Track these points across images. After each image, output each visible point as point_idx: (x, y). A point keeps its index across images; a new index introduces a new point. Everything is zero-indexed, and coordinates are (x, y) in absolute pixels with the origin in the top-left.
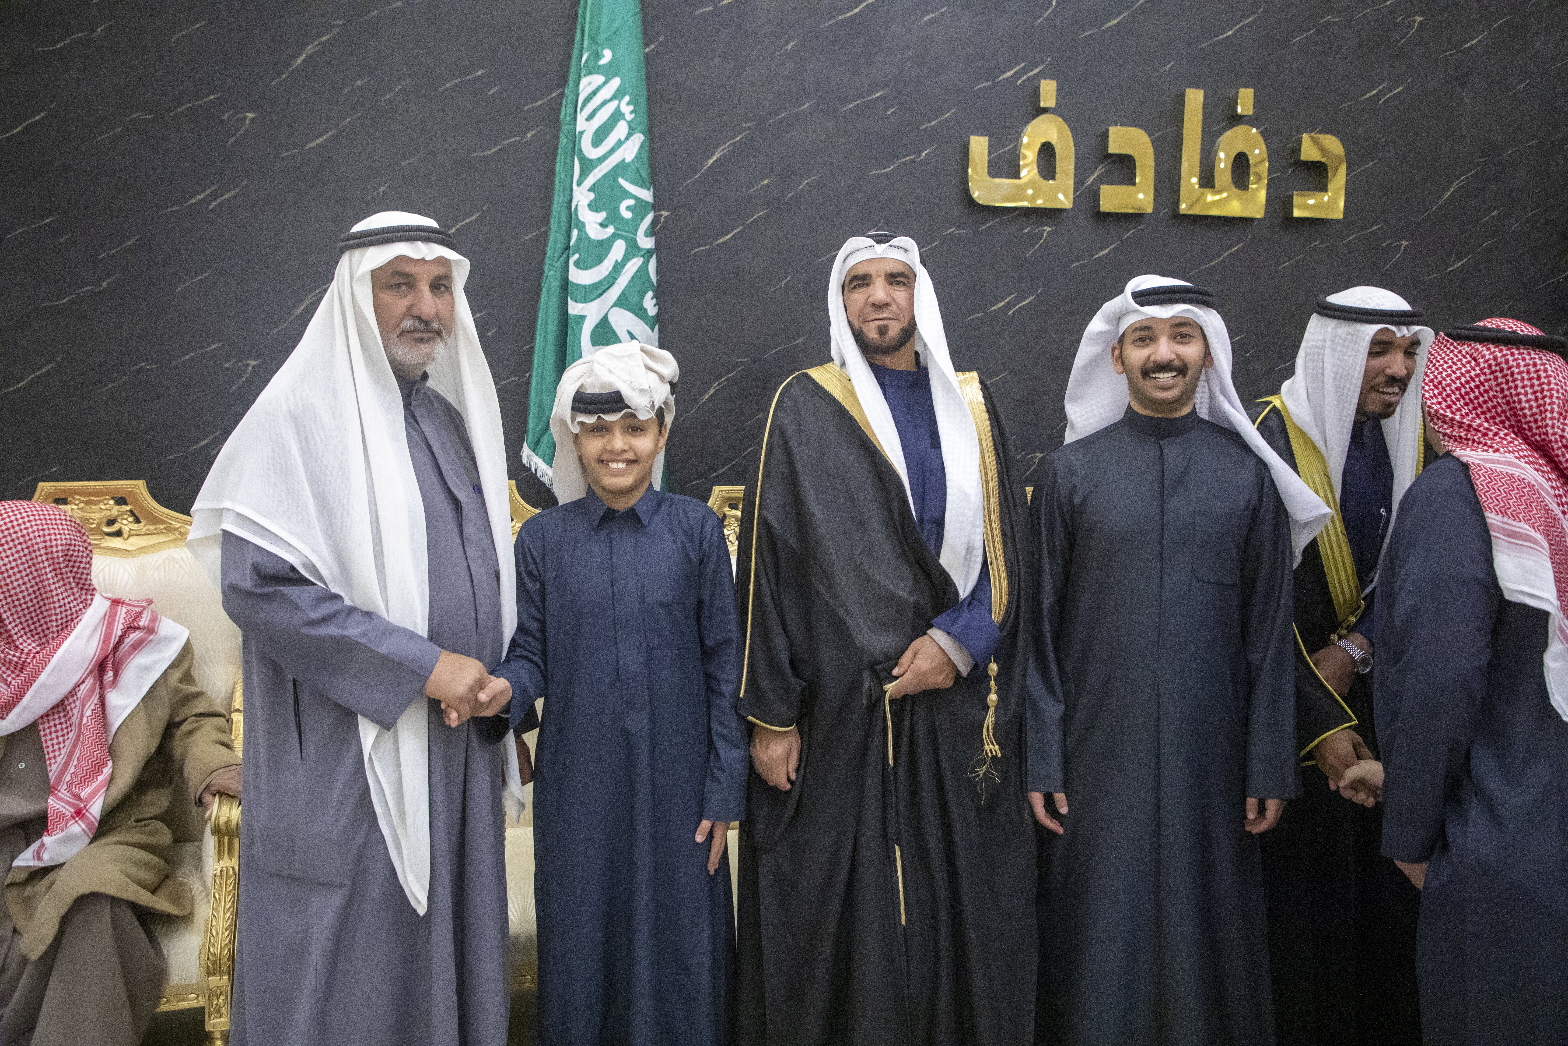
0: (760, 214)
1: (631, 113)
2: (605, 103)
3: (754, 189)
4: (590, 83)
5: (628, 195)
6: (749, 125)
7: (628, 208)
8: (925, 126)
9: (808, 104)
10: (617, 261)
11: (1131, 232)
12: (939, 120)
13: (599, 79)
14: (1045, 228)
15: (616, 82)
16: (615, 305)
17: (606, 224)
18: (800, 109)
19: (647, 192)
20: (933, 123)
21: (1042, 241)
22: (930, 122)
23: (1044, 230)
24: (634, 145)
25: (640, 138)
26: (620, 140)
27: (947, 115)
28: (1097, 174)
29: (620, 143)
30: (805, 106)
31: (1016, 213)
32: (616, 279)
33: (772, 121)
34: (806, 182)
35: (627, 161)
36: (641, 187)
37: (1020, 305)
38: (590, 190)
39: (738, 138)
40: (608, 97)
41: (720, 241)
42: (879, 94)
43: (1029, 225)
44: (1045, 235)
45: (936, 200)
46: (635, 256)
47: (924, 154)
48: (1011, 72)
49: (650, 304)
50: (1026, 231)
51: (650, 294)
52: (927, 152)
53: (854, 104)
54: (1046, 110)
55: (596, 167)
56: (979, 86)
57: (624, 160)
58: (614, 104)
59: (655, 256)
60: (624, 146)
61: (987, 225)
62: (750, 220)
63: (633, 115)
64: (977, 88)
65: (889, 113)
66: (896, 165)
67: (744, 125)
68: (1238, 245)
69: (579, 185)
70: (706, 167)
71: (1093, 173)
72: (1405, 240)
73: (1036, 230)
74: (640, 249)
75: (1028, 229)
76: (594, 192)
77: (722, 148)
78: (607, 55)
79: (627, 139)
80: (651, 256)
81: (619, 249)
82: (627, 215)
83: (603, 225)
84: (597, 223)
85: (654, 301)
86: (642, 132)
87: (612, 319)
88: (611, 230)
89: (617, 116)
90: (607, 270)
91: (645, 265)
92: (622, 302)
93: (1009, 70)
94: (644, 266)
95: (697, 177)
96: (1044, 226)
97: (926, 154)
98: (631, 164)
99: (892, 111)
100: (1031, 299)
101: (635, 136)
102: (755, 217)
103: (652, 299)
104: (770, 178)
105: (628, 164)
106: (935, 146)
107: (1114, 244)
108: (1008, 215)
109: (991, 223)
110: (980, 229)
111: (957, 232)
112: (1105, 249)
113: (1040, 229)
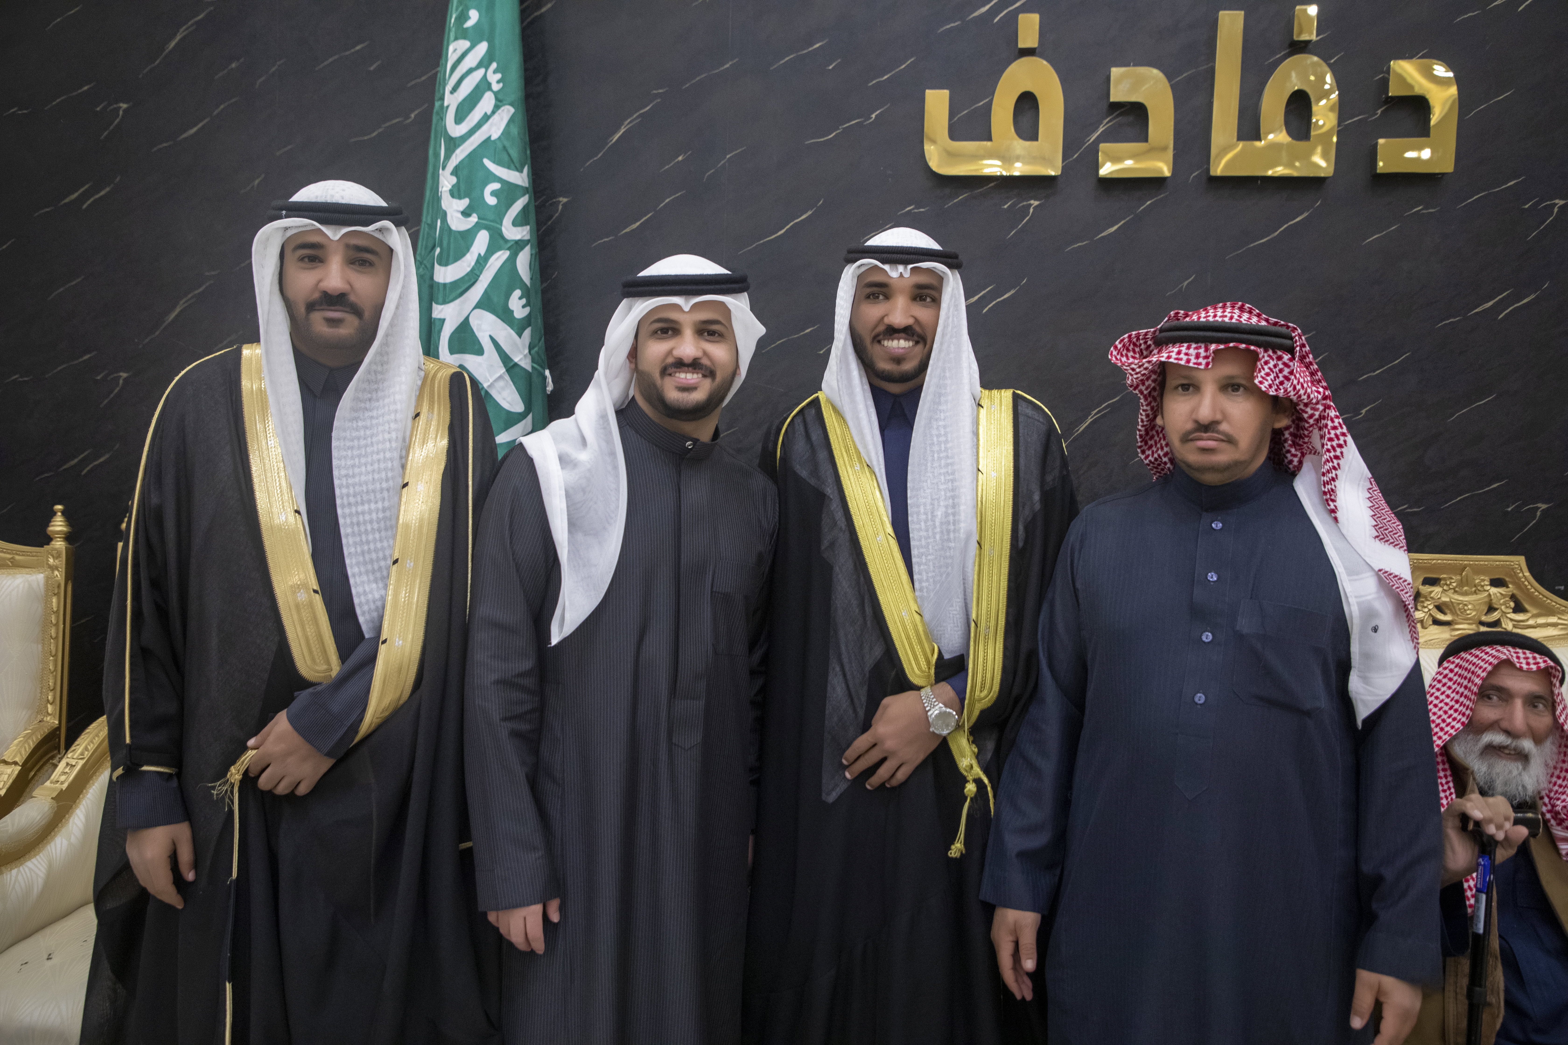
0: (673, 197)
1: (498, 82)
2: (470, 71)
3: (667, 167)
4: (455, 50)
5: (493, 178)
6: (661, 91)
7: (494, 193)
8: (874, 82)
9: (730, 63)
10: (479, 255)
11: (1149, 203)
12: (893, 72)
13: (464, 44)
14: (1032, 202)
15: (482, 48)
16: (479, 306)
17: (468, 212)
18: (722, 68)
19: (517, 174)
20: (886, 77)
21: (1027, 218)
22: (883, 77)
23: (1030, 205)
24: (502, 119)
25: (509, 111)
26: (486, 113)
27: (903, 66)
28: (1101, 130)
29: (486, 118)
30: (727, 66)
31: (993, 184)
32: (479, 276)
33: (687, 85)
34: (728, 157)
35: (493, 138)
36: (509, 168)
37: (998, 300)
38: (452, 174)
39: (648, 108)
40: (474, 64)
41: (627, 230)
42: (817, 45)
43: (1009, 198)
44: (1031, 210)
45: (889, 172)
46: (500, 249)
47: (873, 116)
48: (987, 7)
49: (517, 306)
50: (1006, 207)
51: (517, 293)
52: (878, 112)
53: (787, 59)
54: (1029, 52)
55: (459, 146)
56: (945, 28)
57: (490, 137)
58: (481, 72)
59: (527, 249)
60: (491, 120)
61: (955, 201)
62: (662, 205)
63: (501, 85)
64: (941, 30)
65: (831, 67)
66: (838, 131)
67: (655, 92)
68: (1302, 214)
69: (444, 169)
70: (610, 144)
71: (1097, 128)
72: (1561, 199)
73: (1021, 205)
74: (506, 241)
75: (1009, 204)
76: (457, 176)
77: (629, 120)
78: (474, 16)
79: (493, 112)
80: (522, 249)
81: (482, 240)
82: (492, 201)
83: (466, 213)
84: (458, 211)
85: (524, 301)
86: (511, 104)
87: (474, 323)
88: (474, 219)
89: (484, 86)
90: (469, 266)
91: (512, 259)
92: (485, 304)
93: (984, 5)
94: (511, 261)
95: (600, 155)
96: (1031, 199)
97: (876, 116)
98: (498, 142)
99: (833, 65)
100: (1012, 292)
101: (502, 108)
102: (667, 200)
103: (520, 298)
104: (685, 154)
105: (494, 141)
106: (889, 105)
107: (1124, 219)
108: (982, 187)
109: (960, 198)
110: (946, 206)
111: (916, 211)
112: (1112, 226)
113: (1025, 203)
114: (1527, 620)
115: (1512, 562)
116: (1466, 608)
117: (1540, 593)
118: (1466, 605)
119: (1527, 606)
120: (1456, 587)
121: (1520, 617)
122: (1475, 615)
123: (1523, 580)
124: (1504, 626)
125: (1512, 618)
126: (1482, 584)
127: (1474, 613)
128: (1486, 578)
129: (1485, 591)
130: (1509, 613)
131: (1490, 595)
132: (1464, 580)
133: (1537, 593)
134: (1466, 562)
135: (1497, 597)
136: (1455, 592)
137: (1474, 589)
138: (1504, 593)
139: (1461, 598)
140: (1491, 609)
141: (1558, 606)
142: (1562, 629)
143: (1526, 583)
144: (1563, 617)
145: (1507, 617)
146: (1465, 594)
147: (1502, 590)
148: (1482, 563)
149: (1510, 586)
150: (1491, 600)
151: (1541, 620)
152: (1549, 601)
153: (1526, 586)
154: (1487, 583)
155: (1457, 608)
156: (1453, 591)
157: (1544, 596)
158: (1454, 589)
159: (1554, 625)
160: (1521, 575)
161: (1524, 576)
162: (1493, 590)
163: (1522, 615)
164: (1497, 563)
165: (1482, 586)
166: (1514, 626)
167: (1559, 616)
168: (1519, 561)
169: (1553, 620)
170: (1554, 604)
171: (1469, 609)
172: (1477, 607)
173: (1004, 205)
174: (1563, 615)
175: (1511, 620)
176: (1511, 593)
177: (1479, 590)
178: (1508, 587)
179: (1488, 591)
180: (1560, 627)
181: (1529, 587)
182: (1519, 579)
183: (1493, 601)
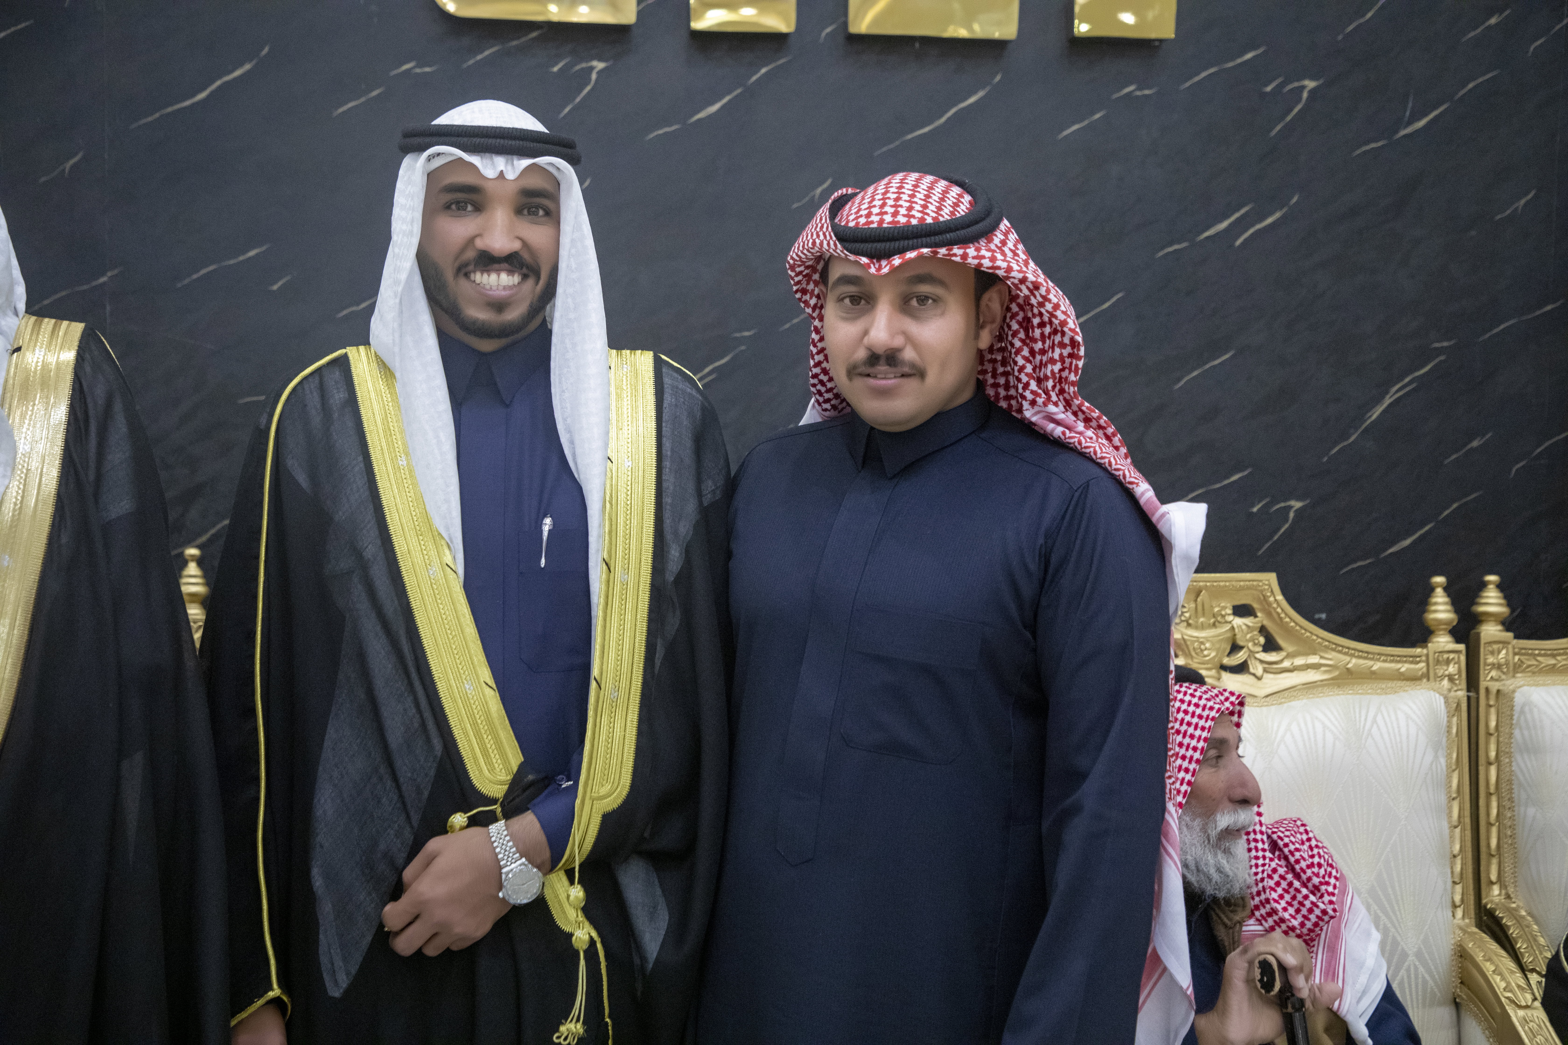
11: (763, 71)
14: (594, 63)
21: (588, 88)
23: (592, 68)
31: (534, 34)
43: (560, 57)
44: (594, 76)
45: (374, 8)
50: (555, 69)
61: (479, 57)
68: (976, 93)
72: (1311, 79)
73: (577, 67)
75: (560, 65)
96: (592, 59)
107: (729, 93)
108: (519, 38)
109: (487, 53)
110: (465, 66)
111: (418, 70)
112: (712, 103)
113: (584, 65)
114: (1281, 661)
115: (1261, 581)
116: (1203, 647)
117: (1296, 624)
118: (1202, 643)
119: (1281, 642)
120: (1190, 618)
121: (1272, 657)
122: (1214, 657)
123: (1275, 605)
124: (1252, 670)
125: (1262, 658)
126: (1223, 613)
127: (1213, 654)
128: (1228, 605)
129: (1226, 622)
130: (1258, 652)
131: (1233, 628)
132: (1200, 608)
133: (1292, 624)
134: (1201, 584)
135: (1242, 630)
136: (1189, 625)
137: (1212, 621)
138: (1251, 624)
139: (1195, 633)
140: (1235, 648)
141: (1319, 640)
142: (1326, 672)
143: (1279, 610)
144: (1326, 656)
145: (1256, 658)
146: (1202, 627)
147: (1249, 621)
148: (1222, 584)
149: (1259, 614)
150: (1235, 635)
151: (1299, 661)
152: (1308, 634)
153: (1278, 614)
154: (1229, 611)
155: (1191, 648)
156: (1185, 624)
157: (1301, 627)
158: (1187, 621)
159: (1315, 667)
160: (1272, 599)
161: (1276, 600)
162: (1238, 621)
163: (1274, 654)
164: (1242, 583)
165: (1223, 616)
166: (1265, 671)
167: (1322, 654)
168: (1270, 579)
169: (1314, 659)
170: (1315, 638)
171: (1206, 649)
172: (1217, 646)
173: (553, 66)
174: (1326, 652)
175: (1262, 662)
176: (1260, 625)
177: (1219, 622)
178: (1256, 616)
179: (1230, 622)
180: (1323, 669)
181: (1283, 615)
182: (1270, 604)
183: (1239, 636)
